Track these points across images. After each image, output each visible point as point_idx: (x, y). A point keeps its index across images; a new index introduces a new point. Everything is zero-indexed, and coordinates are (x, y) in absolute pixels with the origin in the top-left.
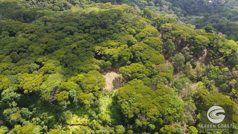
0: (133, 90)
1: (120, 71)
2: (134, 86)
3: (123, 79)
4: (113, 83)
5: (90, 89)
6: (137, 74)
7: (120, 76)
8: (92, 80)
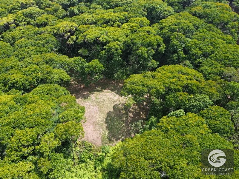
0: (174, 150)
1: (128, 86)
2: (177, 137)
3: (135, 110)
4: (107, 122)
5: (24, 146)
6: (183, 96)
7: (129, 100)
8: (37, 115)
